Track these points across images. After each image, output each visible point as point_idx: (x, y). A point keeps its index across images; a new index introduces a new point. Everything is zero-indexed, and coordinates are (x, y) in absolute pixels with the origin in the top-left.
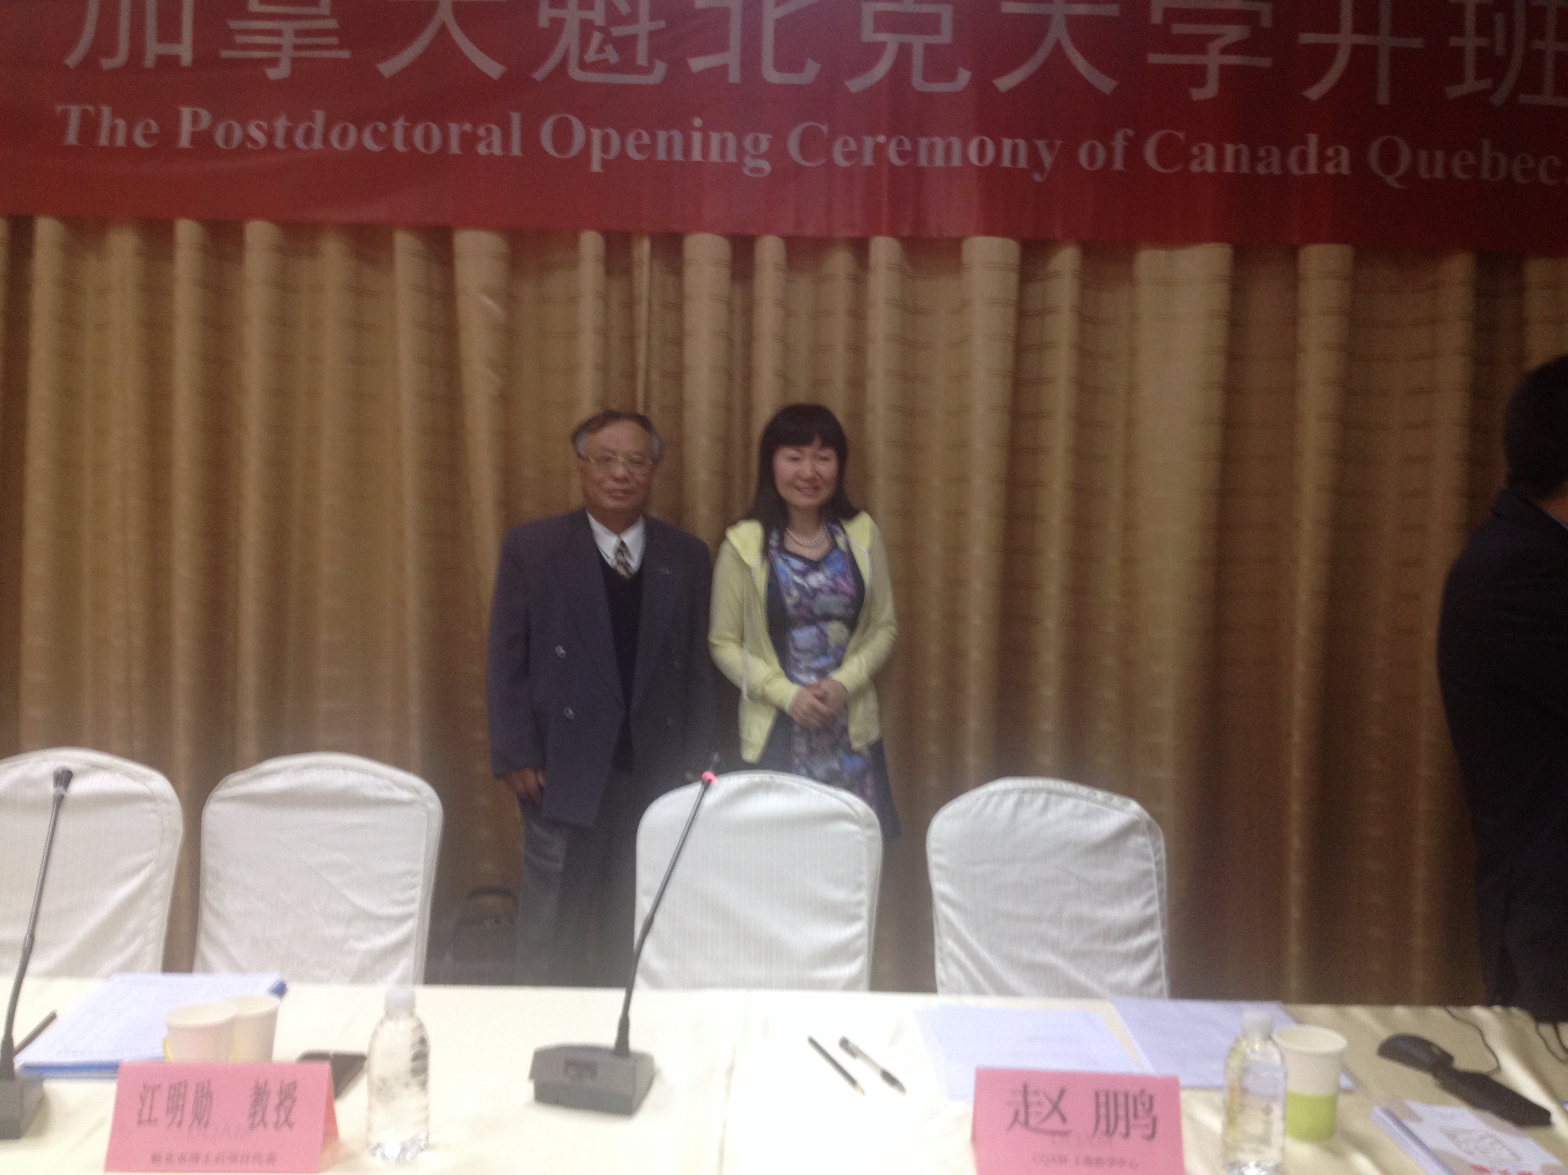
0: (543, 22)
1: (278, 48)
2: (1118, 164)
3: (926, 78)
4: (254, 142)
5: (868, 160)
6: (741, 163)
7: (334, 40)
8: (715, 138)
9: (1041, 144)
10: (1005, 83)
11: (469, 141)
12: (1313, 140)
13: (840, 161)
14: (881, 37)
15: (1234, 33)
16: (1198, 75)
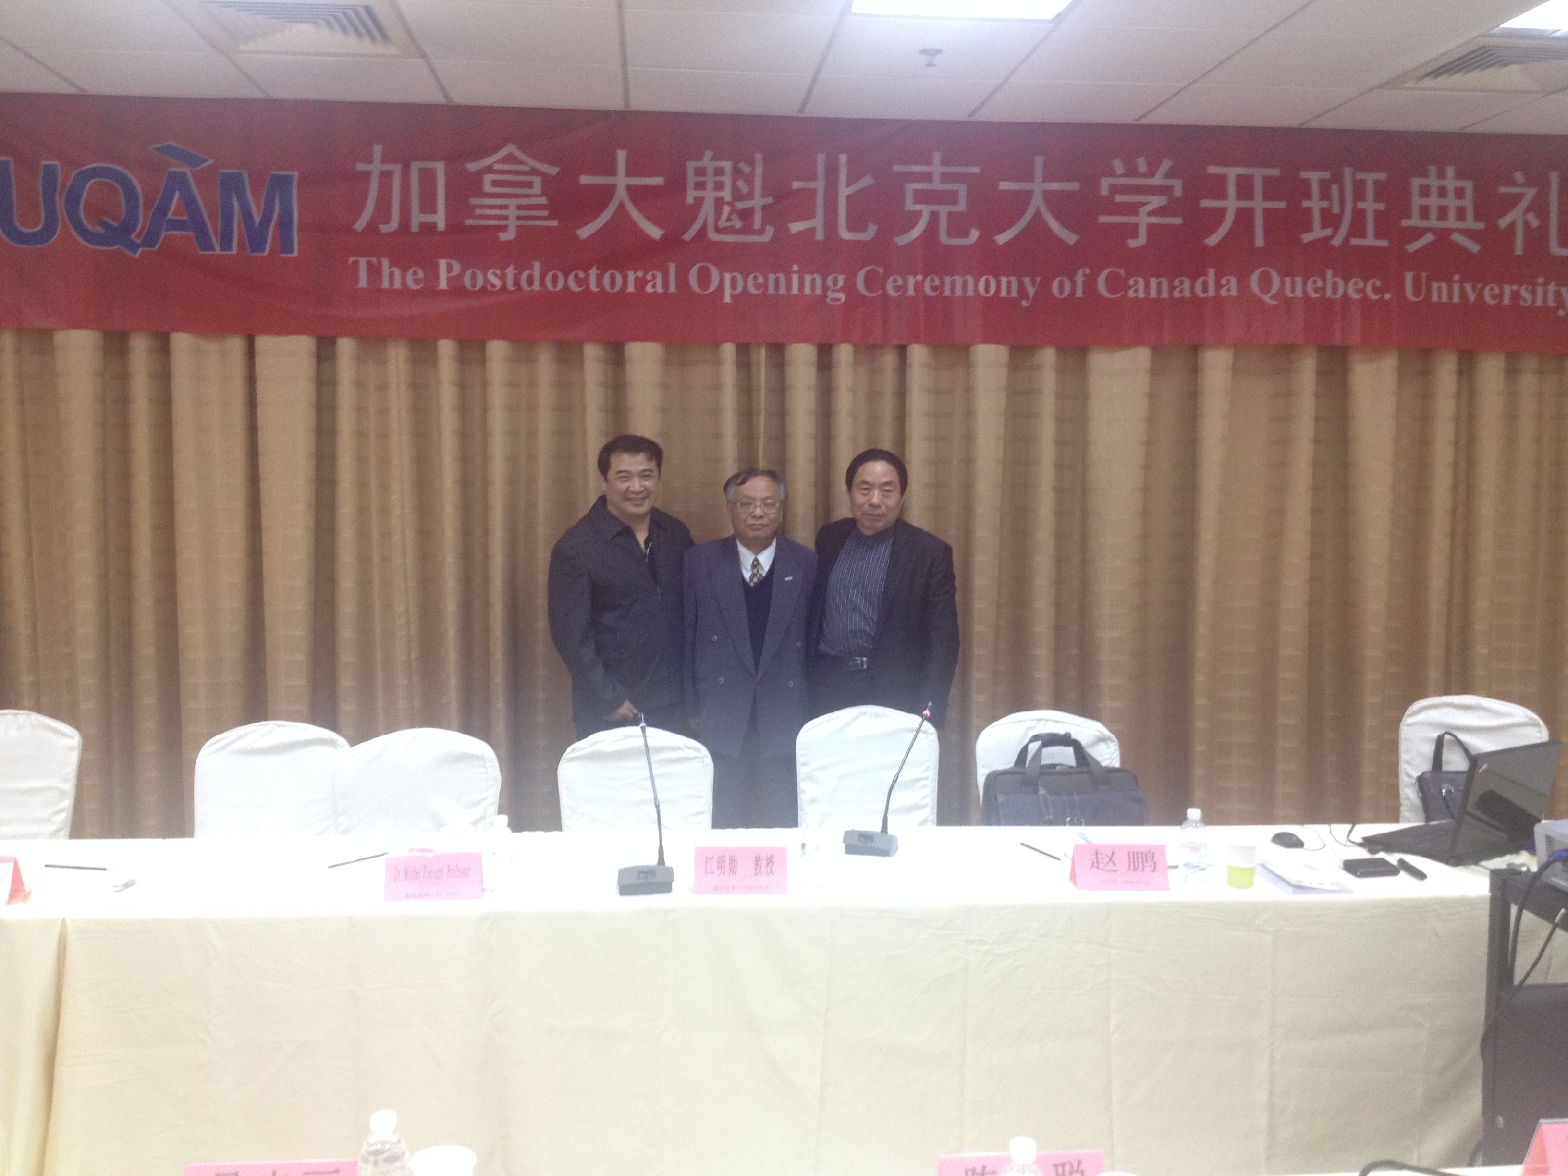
0: (690, 200)
1: (506, 218)
2: (1079, 293)
3: (950, 235)
4: (493, 286)
5: (911, 292)
6: (824, 296)
7: (545, 213)
8: (808, 278)
9: (1027, 281)
10: (1002, 239)
11: (641, 283)
12: (1211, 272)
13: (892, 293)
14: (918, 207)
15: (1157, 201)
16: (1132, 231)
